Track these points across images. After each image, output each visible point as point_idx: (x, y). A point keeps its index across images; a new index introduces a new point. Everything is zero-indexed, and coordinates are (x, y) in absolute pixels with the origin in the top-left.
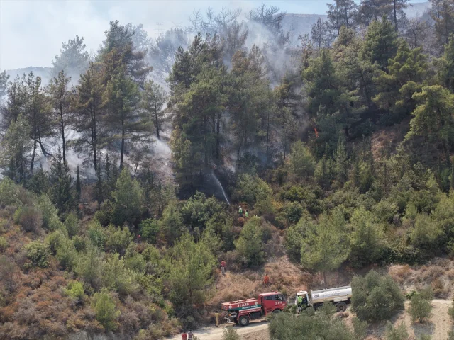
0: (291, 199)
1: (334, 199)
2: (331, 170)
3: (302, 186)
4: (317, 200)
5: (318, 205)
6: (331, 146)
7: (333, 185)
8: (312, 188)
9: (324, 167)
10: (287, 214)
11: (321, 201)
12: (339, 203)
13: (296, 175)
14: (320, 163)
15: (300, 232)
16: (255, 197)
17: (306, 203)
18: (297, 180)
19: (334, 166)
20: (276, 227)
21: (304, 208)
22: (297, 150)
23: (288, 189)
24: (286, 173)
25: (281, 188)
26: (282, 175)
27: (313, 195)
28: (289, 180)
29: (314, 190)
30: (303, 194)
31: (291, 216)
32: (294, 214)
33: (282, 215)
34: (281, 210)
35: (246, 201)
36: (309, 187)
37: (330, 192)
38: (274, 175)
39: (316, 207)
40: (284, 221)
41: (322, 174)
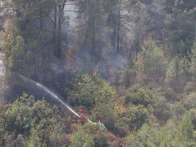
0: (136, 103)
1: (186, 102)
2: (184, 71)
3: (151, 89)
4: (168, 104)
5: (168, 109)
6: (187, 44)
7: (187, 87)
8: (162, 91)
9: (177, 67)
10: (130, 119)
11: (172, 105)
12: (191, 107)
13: (145, 76)
14: (173, 63)
15: (141, 141)
16: (94, 100)
17: (154, 107)
18: (146, 82)
19: (189, 67)
20: (115, 134)
21: (150, 113)
22: (147, 48)
23: (136, 91)
24: (135, 75)
25: (127, 91)
26: (130, 76)
27: (162, 99)
28: (137, 82)
29: (164, 93)
30: (151, 97)
31: (134, 122)
32: (138, 119)
33: (124, 121)
34: (124, 115)
35: (84, 105)
36: (159, 89)
37: (182, 95)
38: (122, 76)
39: (165, 112)
40: (126, 127)
41: (175, 75)
